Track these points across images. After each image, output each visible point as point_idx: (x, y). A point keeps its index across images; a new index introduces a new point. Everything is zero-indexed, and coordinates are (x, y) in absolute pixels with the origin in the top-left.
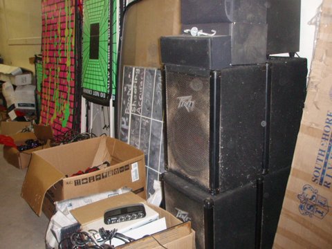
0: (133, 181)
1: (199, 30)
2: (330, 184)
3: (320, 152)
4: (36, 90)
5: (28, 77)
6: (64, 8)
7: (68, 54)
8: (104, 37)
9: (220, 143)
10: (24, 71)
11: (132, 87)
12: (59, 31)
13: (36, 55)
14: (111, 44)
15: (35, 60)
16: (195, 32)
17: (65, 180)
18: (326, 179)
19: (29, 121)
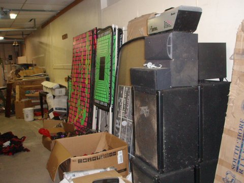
0: (119, 163)
1: (153, 64)
2: (242, 171)
3: (236, 148)
4: (68, 99)
5: (63, 90)
6: (85, 46)
7: (87, 76)
8: (107, 66)
9: (164, 138)
10: (61, 86)
11: (123, 99)
12: (82, 61)
13: (68, 76)
14: (111, 71)
15: (68, 79)
16: (150, 66)
17: (72, 158)
18: (240, 167)
19: (62, 120)
